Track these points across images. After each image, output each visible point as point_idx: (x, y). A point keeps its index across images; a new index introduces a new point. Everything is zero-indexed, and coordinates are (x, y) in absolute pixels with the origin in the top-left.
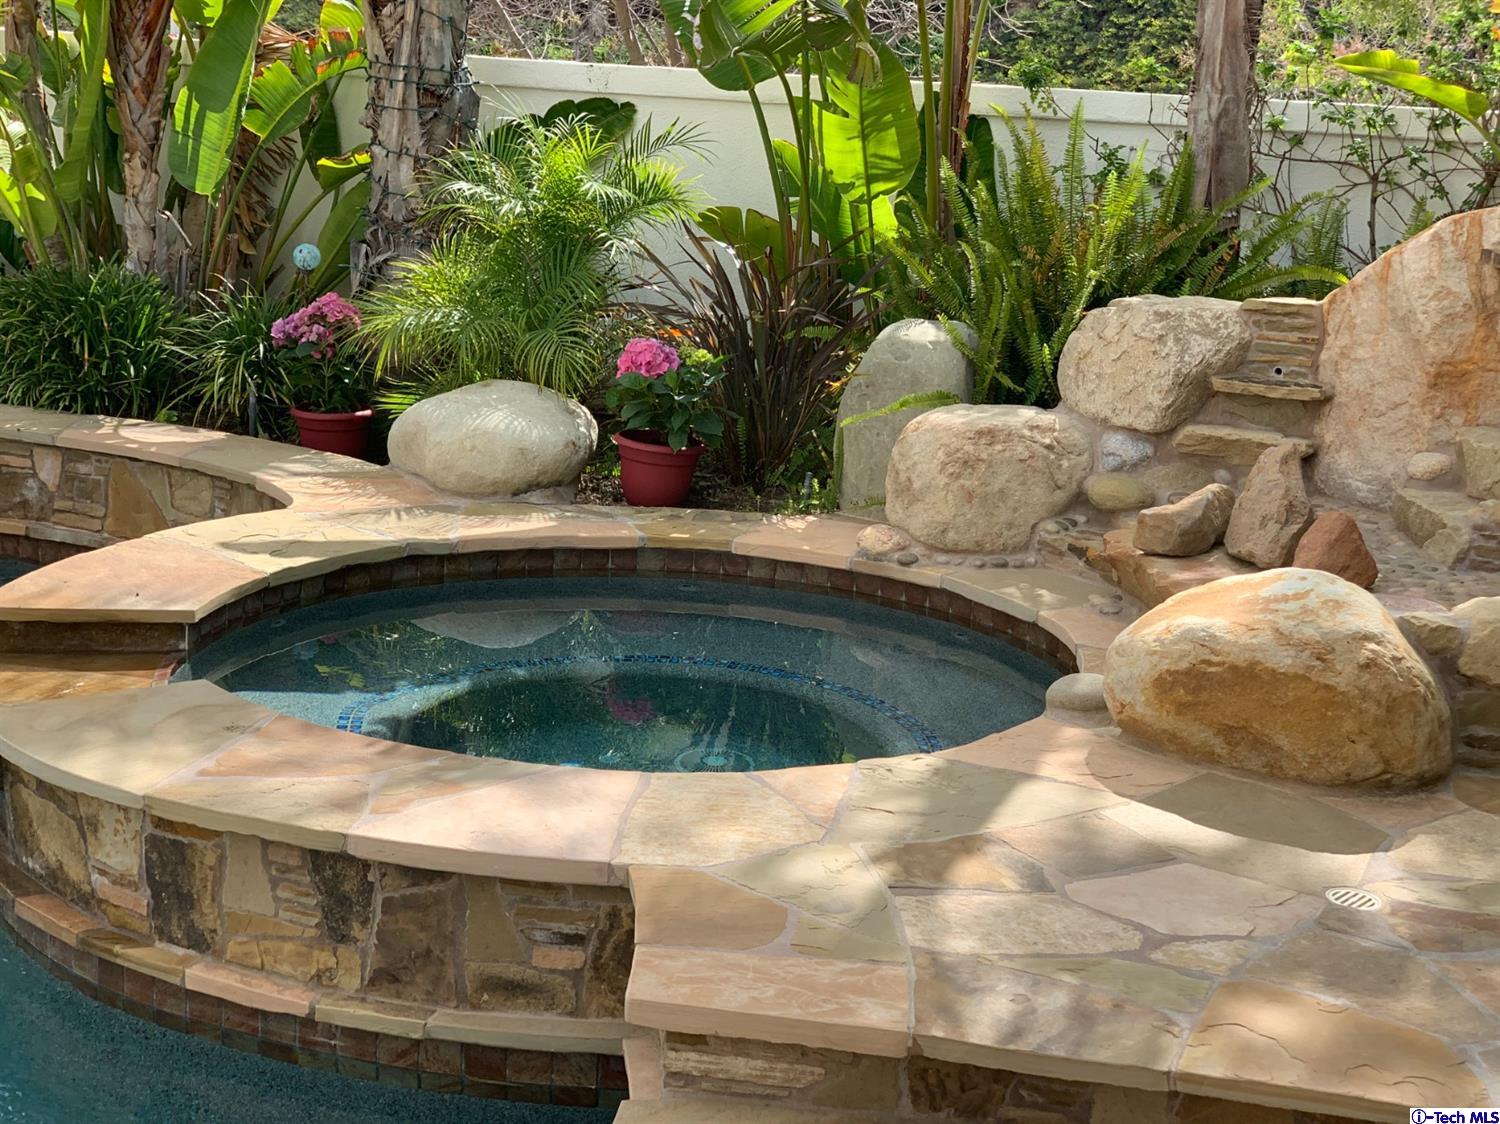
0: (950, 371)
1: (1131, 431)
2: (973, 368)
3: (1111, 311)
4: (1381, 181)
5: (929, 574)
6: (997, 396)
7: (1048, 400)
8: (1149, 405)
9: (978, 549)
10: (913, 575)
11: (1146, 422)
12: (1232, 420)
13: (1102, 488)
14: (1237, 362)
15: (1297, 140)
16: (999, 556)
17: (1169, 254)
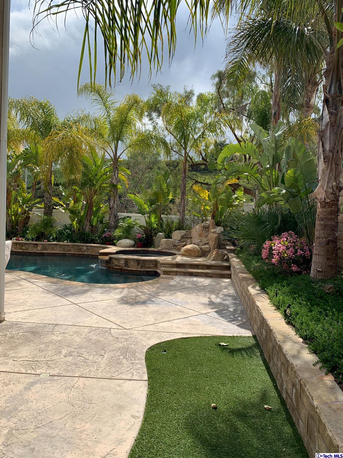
0: (164, 236)
1: (178, 240)
2: (165, 236)
3: (176, 231)
4: (194, 222)
5: (164, 251)
6: (167, 238)
7: (171, 238)
8: (179, 238)
9: (167, 249)
10: (162, 251)
11: (179, 239)
12: (185, 239)
13: (176, 244)
14: (185, 235)
15: (187, 219)
16: (169, 249)
17: (179, 228)
